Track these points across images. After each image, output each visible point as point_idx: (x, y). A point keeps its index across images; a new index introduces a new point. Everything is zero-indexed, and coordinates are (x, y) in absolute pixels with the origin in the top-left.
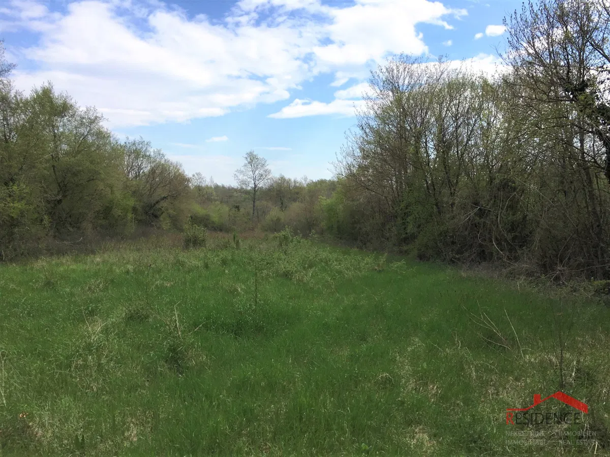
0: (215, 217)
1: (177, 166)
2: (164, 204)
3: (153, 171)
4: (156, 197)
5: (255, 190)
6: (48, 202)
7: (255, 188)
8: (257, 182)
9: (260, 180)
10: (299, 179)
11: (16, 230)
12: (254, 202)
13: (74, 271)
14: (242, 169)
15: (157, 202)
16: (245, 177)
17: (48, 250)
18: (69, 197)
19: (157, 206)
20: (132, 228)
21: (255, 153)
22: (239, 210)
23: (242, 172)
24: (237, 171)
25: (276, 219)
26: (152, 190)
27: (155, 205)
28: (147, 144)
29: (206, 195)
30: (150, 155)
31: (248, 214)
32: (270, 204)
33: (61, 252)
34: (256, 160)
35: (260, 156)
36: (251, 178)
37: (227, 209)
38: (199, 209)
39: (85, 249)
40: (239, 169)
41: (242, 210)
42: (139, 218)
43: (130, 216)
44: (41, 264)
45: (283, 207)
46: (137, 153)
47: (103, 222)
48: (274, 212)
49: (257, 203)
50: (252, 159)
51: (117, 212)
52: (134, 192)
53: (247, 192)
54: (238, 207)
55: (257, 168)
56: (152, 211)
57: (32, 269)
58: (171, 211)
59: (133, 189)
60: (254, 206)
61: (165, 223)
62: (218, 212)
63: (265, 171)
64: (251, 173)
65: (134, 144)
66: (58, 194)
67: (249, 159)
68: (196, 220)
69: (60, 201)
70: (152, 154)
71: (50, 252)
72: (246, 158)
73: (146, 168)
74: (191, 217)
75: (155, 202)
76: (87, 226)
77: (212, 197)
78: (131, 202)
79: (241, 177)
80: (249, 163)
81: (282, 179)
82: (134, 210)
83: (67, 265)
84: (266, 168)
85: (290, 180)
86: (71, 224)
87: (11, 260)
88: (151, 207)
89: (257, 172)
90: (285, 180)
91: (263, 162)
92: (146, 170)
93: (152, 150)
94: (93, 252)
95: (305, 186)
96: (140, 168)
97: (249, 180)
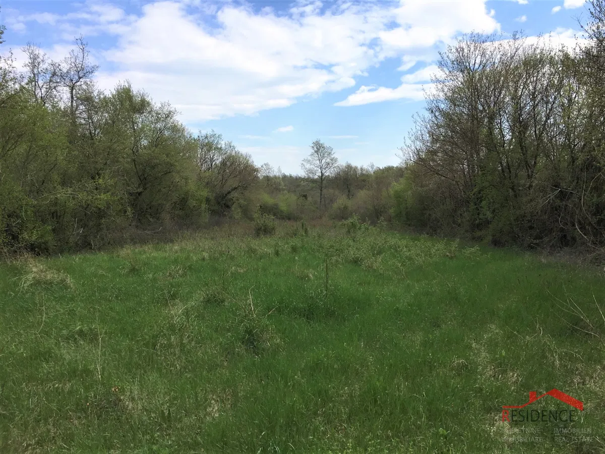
0: (283, 207)
1: (246, 157)
2: (235, 194)
3: (224, 163)
4: (227, 188)
5: (322, 179)
6: (131, 194)
7: (322, 176)
8: (323, 171)
9: (327, 169)
10: (365, 167)
11: (103, 221)
12: (321, 190)
13: (155, 258)
14: (309, 158)
15: (229, 193)
16: (312, 166)
17: (132, 240)
18: (148, 189)
19: (229, 197)
20: (206, 218)
21: (321, 142)
22: (306, 198)
23: (309, 161)
24: (304, 160)
25: (343, 207)
26: (224, 181)
27: (226, 195)
28: (219, 137)
29: (275, 184)
30: (221, 148)
31: (315, 203)
32: (337, 192)
33: (143, 241)
34: (323, 149)
35: (326, 145)
36: (318, 167)
37: (295, 198)
38: (267, 199)
39: (164, 238)
40: (306, 159)
41: (310, 199)
42: (212, 208)
43: (204, 206)
44: (126, 252)
45: (350, 195)
46: (209, 145)
47: (181, 213)
48: (341, 200)
49: (324, 191)
50: (319, 148)
51: (192, 203)
52: (207, 183)
53: (313, 181)
54: (305, 196)
55: (323, 157)
56: (224, 202)
57: (118, 256)
58: (242, 201)
59: (206, 180)
60: (321, 195)
61: (236, 213)
62: (286, 201)
63: (332, 160)
64: (318, 162)
65: (206, 137)
66: (139, 187)
67: (315, 149)
68: (265, 209)
69: (140, 194)
70: (223, 146)
71: (133, 241)
72: (313, 147)
73: (218, 160)
74: (261, 207)
75: (226, 193)
76: (166, 217)
77: (281, 187)
78: (205, 193)
79: (308, 166)
80: (316, 152)
81: (349, 167)
82: (208, 200)
83: (149, 253)
84: (332, 156)
85: (356, 168)
86: (151, 215)
87: (99, 249)
88: (224, 197)
89: (323, 161)
90: (351, 168)
91: (329, 151)
92: (218, 162)
93: (223, 143)
94: (172, 241)
95: (372, 173)
96: (212, 160)
97: (315, 169)
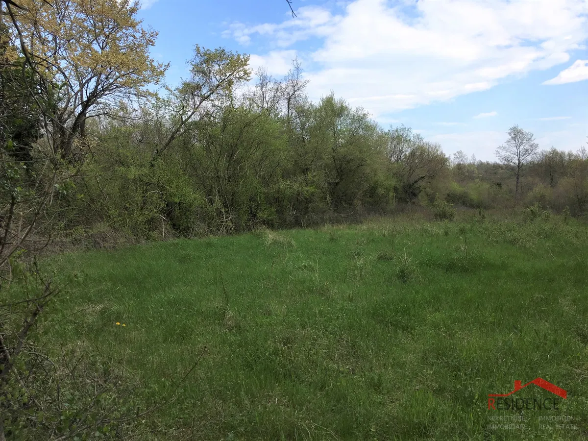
2: (422, 184)
3: (413, 154)
4: (414, 178)
5: (519, 166)
8: (521, 158)
9: (525, 156)
11: (310, 205)
12: (518, 178)
14: (505, 145)
15: (416, 182)
16: (508, 153)
19: (416, 185)
20: (393, 204)
21: (519, 128)
22: (501, 187)
23: (505, 148)
25: (539, 195)
26: (411, 171)
27: (413, 184)
28: (408, 130)
30: (410, 140)
35: (526, 130)
36: (515, 154)
38: (456, 187)
41: (504, 187)
42: (399, 196)
43: (391, 194)
45: (553, 183)
47: (370, 200)
49: (522, 179)
50: (517, 135)
52: (396, 174)
54: (499, 185)
55: (522, 143)
56: (411, 190)
58: (429, 190)
59: (394, 171)
60: (517, 183)
61: (422, 199)
64: (515, 149)
65: (397, 131)
66: (337, 178)
67: (512, 135)
68: (452, 198)
69: (337, 184)
72: (510, 133)
73: (407, 151)
77: (474, 175)
78: (393, 182)
79: (503, 153)
80: (513, 138)
81: (554, 152)
82: (395, 189)
84: (532, 143)
85: (563, 153)
88: (410, 186)
89: (522, 147)
90: (557, 153)
91: (529, 136)
93: (412, 135)
95: (583, 158)
97: (512, 156)
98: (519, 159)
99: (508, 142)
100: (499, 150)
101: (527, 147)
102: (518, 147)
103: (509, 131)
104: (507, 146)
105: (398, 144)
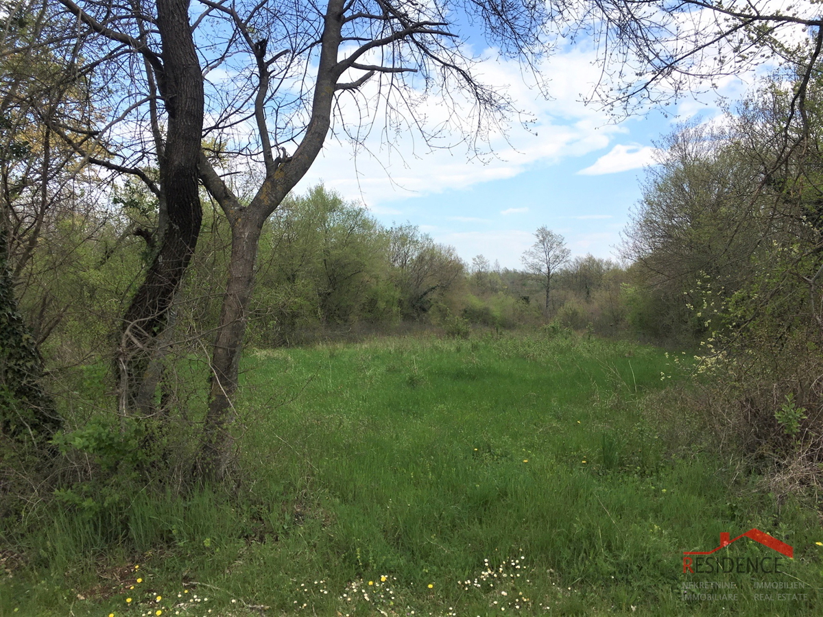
0: (496, 312)
1: (449, 250)
2: (434, 296)
5: (548, 277)
7: (549, 273)
8: (551, 267)
9: (556, 264)
12: (548, 292)
14: (532, 250)
18: (338, 290)
20: (397, 322)
21: (548, 229)
22: (528, 302)
23: (532, 253)
26: (420, 279)
27: (422, 296)
31: (540, 307)
32: (569, 294)
34: (550, 238)
35: (555, 232)
36: (544, 261)
37: (513, 300)
41: (533, 302)
42: (405, 312)
43: (395, 309)
45: (588, 298)
49: (553, 292)
50: (546, 238)
52: (400, 282)
54: (526, 299)
55: (551, 248)
56: (419, 305)
58: (441, 304)
59: (399, 279)
60: (548, 297)
61: (434, 318)
63: (563, 251)
64: (544, 254)
67: (541, 238)
72: (537, 236)
75: (423, 293)
77: (497, 287)
78: (398, 294)
79: (530, 260)
80: (541, 241)
81: (591, 260)
82: (400, 303)
84: (563, 248)
85: (601, 261)
88: (419, 298)
89: (551, 253)
91: (559, 240)
92: (414, 257)
96: (406, 254)
97: (541, 263)
98: (548, 268)
99: (536, 245)
100: (525, 256)
101: (557, 252)
102: (547, 253)
103: (537, 233)
104: (535, 251)
105: (403, 245)
